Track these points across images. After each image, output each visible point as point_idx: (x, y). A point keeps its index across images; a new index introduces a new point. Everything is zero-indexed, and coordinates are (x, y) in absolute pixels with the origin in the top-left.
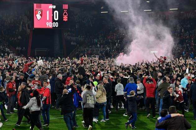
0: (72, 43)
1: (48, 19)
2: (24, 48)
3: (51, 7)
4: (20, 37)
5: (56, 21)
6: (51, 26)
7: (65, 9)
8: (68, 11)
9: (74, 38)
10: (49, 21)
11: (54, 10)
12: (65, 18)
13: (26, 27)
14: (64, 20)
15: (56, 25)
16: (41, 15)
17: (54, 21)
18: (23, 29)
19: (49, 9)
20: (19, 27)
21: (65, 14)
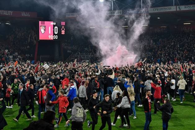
0: (68, 51)
1: (50, 33)
2: (32, 55)
3: (52, 23)
4: (28, 47)
5: (56, 35)
6: (52, 38)
7: (63, 26)
8: (65, 26)
9: (70, 48)
10: (51, 35)
11: (54, 26)
12: (63, 32)
13: (33, 39)
14: (62, 33)
15: (56, 37)
16: (45, 30)
17: (54, 34)
18: (31, 40)
19: (51, 25)
20: (28, 39)
21: (63, 29)
